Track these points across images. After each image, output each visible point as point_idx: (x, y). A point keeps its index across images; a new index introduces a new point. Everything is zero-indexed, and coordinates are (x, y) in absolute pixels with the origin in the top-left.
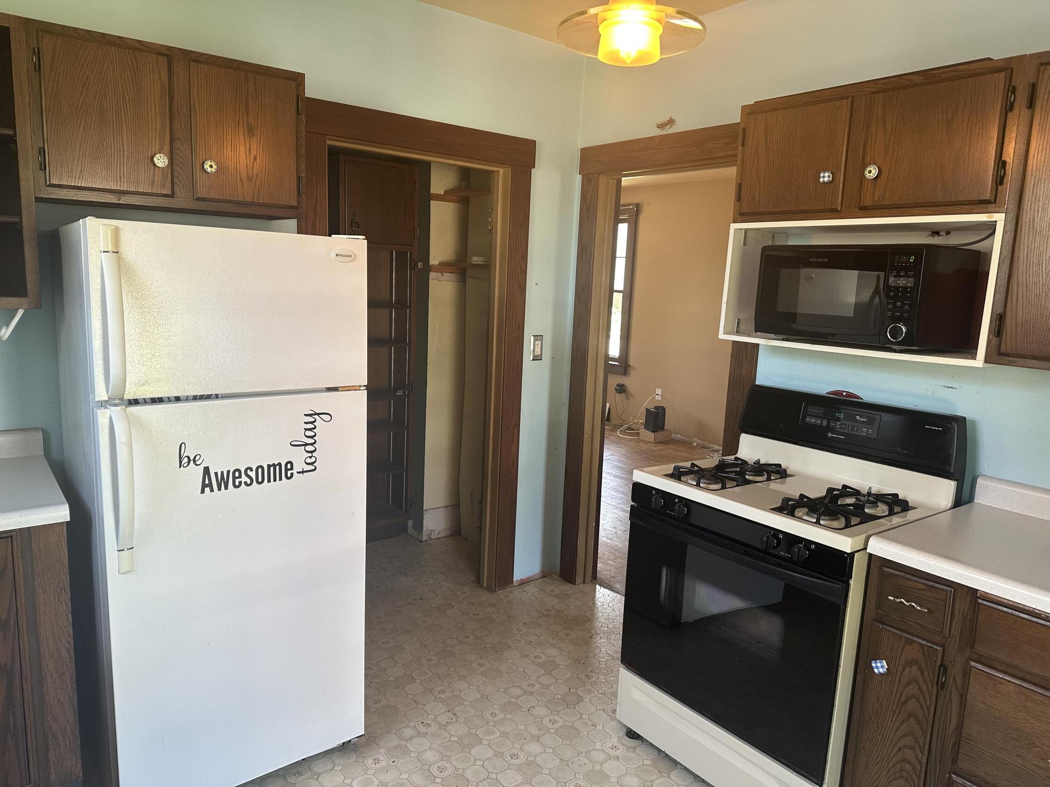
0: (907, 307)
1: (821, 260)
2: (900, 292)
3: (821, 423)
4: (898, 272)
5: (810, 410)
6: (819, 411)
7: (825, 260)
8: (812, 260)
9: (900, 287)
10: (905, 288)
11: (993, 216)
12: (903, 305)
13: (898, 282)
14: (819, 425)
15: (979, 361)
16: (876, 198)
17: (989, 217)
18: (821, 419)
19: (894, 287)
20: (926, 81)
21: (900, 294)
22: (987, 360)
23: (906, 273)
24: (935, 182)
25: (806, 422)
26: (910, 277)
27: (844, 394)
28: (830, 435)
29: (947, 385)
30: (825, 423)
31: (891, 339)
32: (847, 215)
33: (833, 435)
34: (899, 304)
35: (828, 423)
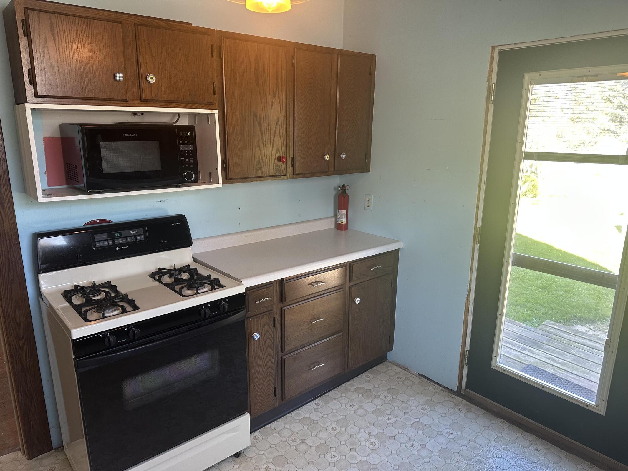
0: (191, 161)
1: (132, 135)
2: (186, 153)
3: (108, 244)
4: (183, 142)
5: (96, 238)
6: (104, 236)
7: (135, 135)
8: (125, 135)
9: (186, 150)
10: (189, 151)
11: (213, 111)
12: (189, 160)
13: (184, 147)
14: (108, 245)
15: (220, 185)
16: (153, 95)
17: (211, 111)
18: (107, 241)
19: (182, 150)
20: (167, 27)
21: (187, 154)
22: (223, 183)
23: (188, 142)
24: (185, 89)
25: (97, 246)
26: (190, 144)
27: (98, 221)
28: (118, 249)
29: (160, 200)
30: (111, 242)
31: (188, 180)
32: (133, 104)
33: (120, 248)
34: (187, 160)
35: (114, 242)
